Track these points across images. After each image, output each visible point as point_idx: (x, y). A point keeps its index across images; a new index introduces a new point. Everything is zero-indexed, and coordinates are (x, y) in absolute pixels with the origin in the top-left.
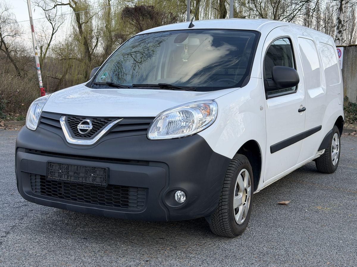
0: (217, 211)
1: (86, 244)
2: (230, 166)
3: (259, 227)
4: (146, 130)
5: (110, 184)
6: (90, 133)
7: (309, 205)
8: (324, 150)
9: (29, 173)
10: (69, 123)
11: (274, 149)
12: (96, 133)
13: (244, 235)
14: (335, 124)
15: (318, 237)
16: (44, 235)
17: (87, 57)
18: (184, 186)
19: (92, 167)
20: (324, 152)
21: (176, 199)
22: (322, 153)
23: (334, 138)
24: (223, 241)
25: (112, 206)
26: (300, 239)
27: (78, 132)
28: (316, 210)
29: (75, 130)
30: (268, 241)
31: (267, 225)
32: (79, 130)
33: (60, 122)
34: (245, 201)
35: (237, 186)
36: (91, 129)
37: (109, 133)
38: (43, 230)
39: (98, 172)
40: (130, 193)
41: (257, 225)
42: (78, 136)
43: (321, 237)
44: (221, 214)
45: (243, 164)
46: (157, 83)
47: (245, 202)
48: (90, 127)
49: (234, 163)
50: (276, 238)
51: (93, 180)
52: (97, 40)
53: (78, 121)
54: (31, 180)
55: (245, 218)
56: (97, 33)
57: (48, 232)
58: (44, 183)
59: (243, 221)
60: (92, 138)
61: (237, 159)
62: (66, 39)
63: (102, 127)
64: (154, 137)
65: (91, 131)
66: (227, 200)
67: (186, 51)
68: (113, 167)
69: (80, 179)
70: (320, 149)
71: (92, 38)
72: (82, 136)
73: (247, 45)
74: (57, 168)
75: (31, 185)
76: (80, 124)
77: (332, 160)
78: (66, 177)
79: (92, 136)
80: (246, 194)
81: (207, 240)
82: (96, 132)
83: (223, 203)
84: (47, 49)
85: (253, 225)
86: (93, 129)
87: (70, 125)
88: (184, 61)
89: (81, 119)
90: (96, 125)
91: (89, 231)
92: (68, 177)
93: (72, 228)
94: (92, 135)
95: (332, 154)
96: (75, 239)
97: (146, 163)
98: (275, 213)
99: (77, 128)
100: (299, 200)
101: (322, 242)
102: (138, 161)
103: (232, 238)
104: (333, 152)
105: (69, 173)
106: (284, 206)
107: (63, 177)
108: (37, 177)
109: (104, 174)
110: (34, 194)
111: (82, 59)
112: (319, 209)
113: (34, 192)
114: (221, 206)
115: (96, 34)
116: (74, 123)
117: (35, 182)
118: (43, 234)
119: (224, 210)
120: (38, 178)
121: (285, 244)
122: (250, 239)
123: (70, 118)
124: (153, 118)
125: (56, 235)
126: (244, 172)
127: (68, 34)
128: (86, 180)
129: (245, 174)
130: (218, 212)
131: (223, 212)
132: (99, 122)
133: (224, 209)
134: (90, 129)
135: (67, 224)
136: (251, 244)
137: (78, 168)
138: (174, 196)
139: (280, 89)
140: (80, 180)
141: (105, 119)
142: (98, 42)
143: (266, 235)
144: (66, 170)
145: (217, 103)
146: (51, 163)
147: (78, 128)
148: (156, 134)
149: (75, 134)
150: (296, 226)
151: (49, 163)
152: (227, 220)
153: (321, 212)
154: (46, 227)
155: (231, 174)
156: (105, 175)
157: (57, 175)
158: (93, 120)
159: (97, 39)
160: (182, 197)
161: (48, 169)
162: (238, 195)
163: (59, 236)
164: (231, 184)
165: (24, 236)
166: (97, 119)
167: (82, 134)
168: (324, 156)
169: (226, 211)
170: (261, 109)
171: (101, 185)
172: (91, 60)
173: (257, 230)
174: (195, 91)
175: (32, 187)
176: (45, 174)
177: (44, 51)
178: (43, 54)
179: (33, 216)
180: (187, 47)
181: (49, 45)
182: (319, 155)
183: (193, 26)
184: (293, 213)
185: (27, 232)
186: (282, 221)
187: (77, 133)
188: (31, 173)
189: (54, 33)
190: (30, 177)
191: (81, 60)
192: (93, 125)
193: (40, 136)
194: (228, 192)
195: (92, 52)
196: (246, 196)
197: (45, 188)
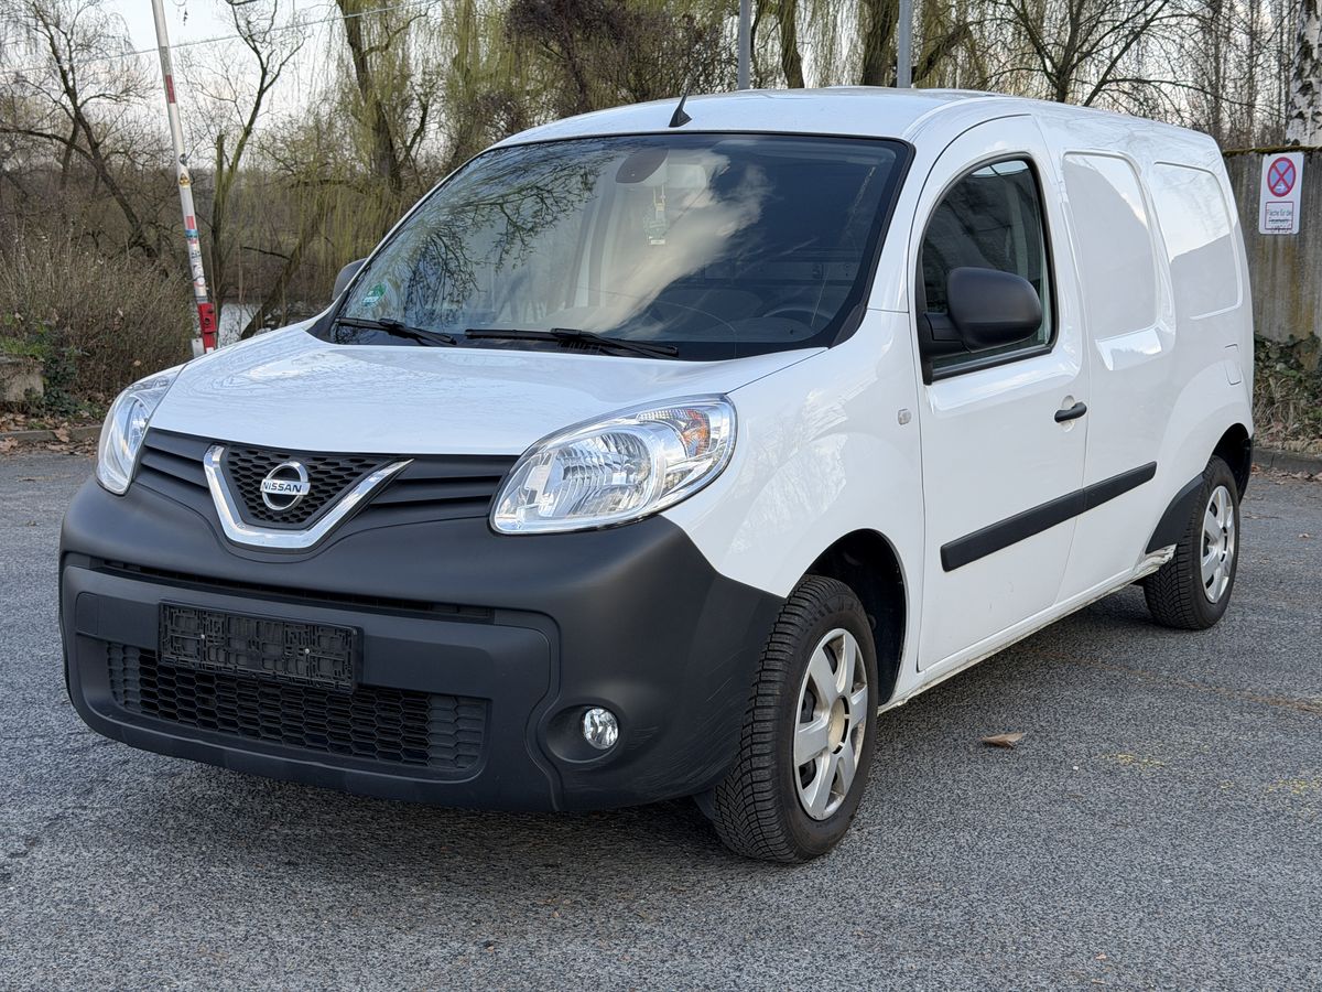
0: (737, 774)
1: (293, 884)
2: (785, 620)
3: (896, 828)
4: (487, 501)
5: (365, 682)
6: (302, 509)
7: (1089, 748)
8: (1174, 547)
9: (102, 640)
10: (235, 472)
11: (956, 555)
12: (322, 509)
13: (837, 856)
14: (1214, 453)
15: (1093, 864)
16: (156, 852)
17: (387, 177)
18: (614, 691)
19: (307, 626)
20: (1171, 555)
21: (589, 736)
22: (1166, 559)
23: (1213, 504)
24: (758, 876)
25: (374, 757)
26: (1027, 872)
27: (264, 505)
28: (1111, 768)
29: (252, 496)
30: (913, 878)
31: (923, 822)
32: (265, 497)
33: (206, 466)
34: (843, 740)
35: (807, 689)
36: (306, 493)
37: (365, 508)
38: (155, 834)
39: (325, 642)
40: (435, 715)
41: (890, 820)
42: (262, 516)
43: (1102, 863)
44: (751, 784)
45: (831, 612)
46: (546, 327)
47: (841, 744)
48: (302, 488)
49: (799, 611)
50: (944, 866)
51: (311, 669)
52: (421, 112)
53: (263, 467)
54: (110, 664)
55: (843, 797)
56: (421, 85)
57: (171, 839)
58: (152, 673)
59: (833, 807)
60: (308, 527)
61: (808, 597)
62: (308, 110)
63: (340, 489)
64: (514, 526)
65: (305, 500)
66: (769, 737)
67: (660, 208)
68: (377, 625)
69: (269, 664)
70: (1151, 548)
71: (406, 104)
72: (276, 518)
73: (862, 191)
74: (193, 624)
75: (112, 681)
76: (269, 476)
77: (1204, 582)
78: (222, 659)
79: (309, 519)
80: (846, 716)
81: (705, 873)
82: (322, 504)
83: (757, 749)
84: (241, 146)
85: (877, 822)
86: (310, 494)
87: (237, 479)
88: (653, 242)
89: (274, 460)
90: (322, 480)
91: (308, 838)
92: (228, 655)
93: (252, 826)
94: (310, 514)
95: (1205, 562)
96: (257, 866)
97: (483, 613)
98: (962, 776)
99: (258, 489)
100: (1062, 729)
101: (1100, 883)
102: (458, 607)
103: (794, 867)
104: (1206, 552)
105: (232, 642)
106: (1001, 750)
107: (213, 657)
108: (130, 654)
109: (344, 649)
110: (120, 710)
111: (368, 183)
112: (1122, 762)
113: (119, 704)
114: (750, 758)
115: (420, 90)
116: (248, 473)
117: (125, 669)
118: (151, 847)
119: (757, 772)
120: (132, 658)
121: (972, 889)
122: (853, 869)
123: (237, 455)
124: (512, 459)
125: (196, 849)
126: (840, 637)
127: (318, 90)
128: (286, 669)
129: (840, 647)
130: (740, 779)
131: (754, 779)
132: (333, 473)
133: (758, 769)
134: (301, 493)
135: (238, 812)
136: (853, 887)
137: (261, 628)
138: (581, 727)
139: (974, 348)
140: (269, 669)
141: (352, 461)
142: (428, 119)
143: (912, 858)
144: (220, 634)
145: (734, 408)
146: (171, 607)
147: (263, 489)
148: (521, 513)
149: (253, 508)
150: (1026, 824)
151: (166, 609)
152: (769, 805)
153: (1128, 774)
154: (167, 822)
155: (784, 648)
156: (349, 653)
157: (191, 648)
158: (313, 463)
159: (425, 108)
160: (610, 728)
161: (162, 629)
162: (812, 719)
163: (203, 853)
164: (784, 683)
165: (85, 854)
166: (325, 459)
167: (276, 513)
168: (1174, 569)
169: (766, 774)
170: (904, 419)
171: (337, 687)
172: (399, 188)
173: (885, 838)
174: (676, 356)
175: (112, 688)
176: (154, 647)
177: (230, 152)
178: (226, 167)
179: (127, 783)
180: (663, 197)
181: (248, 132)
182: (1154, 564)
183: (687, 119)
184: (1026, 779)
185: (98, 841)
186: (982, 805)
187: (260, 509)
188: (110, 639)
189: (265, 85)
190: (106, 653)
191: (363, 188)
192: (311, 479)
193: (138, 515)
194: (771, 711)
195: (406, 158)
196: (847, 721)
197: (155, 690)
